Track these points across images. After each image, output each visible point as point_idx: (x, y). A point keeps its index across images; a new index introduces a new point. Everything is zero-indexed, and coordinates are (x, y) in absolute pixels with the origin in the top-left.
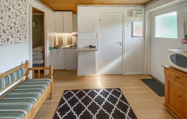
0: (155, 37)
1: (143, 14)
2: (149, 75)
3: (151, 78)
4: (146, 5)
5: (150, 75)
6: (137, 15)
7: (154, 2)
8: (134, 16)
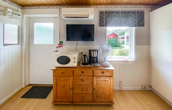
0: (34, 43)
1: (21, 17)
2: (28, 86)
3: (31, 87)
4: (24, 8)
5: (30, 85)
6: (14, 15)
7: (34, 8)
8: (9, 16)
